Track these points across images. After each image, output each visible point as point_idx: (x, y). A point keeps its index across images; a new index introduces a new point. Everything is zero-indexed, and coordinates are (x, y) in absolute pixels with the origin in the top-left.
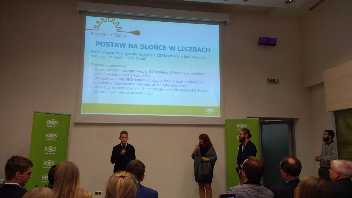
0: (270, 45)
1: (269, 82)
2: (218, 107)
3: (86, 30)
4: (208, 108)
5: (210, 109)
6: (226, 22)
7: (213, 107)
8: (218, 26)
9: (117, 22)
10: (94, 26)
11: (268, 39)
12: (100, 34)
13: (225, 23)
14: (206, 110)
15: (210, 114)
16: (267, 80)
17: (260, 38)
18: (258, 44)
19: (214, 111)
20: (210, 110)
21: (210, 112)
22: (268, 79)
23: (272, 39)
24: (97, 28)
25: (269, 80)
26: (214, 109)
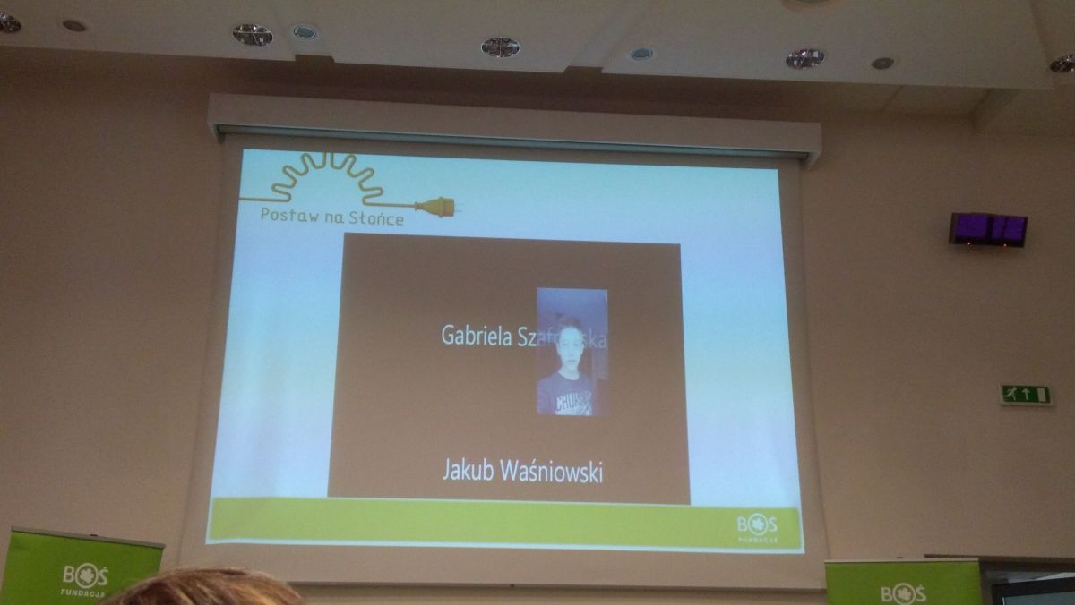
0: (998, 242)
1: (1010, 399)
2: (794, 510)
3: (241, 204)
4: (746, 512)
5: (756, 518)
6: (808, 154)
7: (768, 512)
8: (776, 171)
9: (364, 168)
10: (273, 187)
11: (991, 219)
12: (295, 217)
13: (802, 159)
14: (740, 524)
15: (756, 540)
16: (1000, 391)
17: (954, 214)
18: (950, 241)
19: (776, 528)
20: (758, 524)
21: (758, 531)
22: (1006, 389)
23: (1007, 219)
24: (284, 192)
25: (1011, 393)
26: (773, 518)
